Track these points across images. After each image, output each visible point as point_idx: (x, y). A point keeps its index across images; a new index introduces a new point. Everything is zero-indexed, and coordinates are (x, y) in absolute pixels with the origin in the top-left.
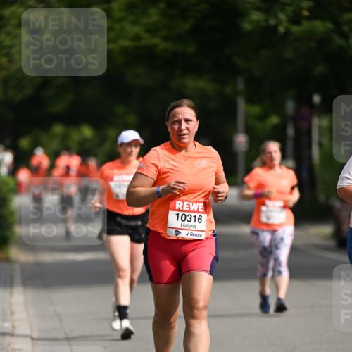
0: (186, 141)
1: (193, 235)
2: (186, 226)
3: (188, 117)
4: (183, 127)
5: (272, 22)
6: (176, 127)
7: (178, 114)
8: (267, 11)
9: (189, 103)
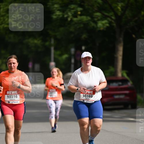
0: (13, 70)
1: (14, 102)
2: (11, 100)
3: (14, 62)
4: (12, 66)
5: (66, 16)
6: (10, 65)
7: (11, 61)
8: (63, 12)
9: (15, 57)
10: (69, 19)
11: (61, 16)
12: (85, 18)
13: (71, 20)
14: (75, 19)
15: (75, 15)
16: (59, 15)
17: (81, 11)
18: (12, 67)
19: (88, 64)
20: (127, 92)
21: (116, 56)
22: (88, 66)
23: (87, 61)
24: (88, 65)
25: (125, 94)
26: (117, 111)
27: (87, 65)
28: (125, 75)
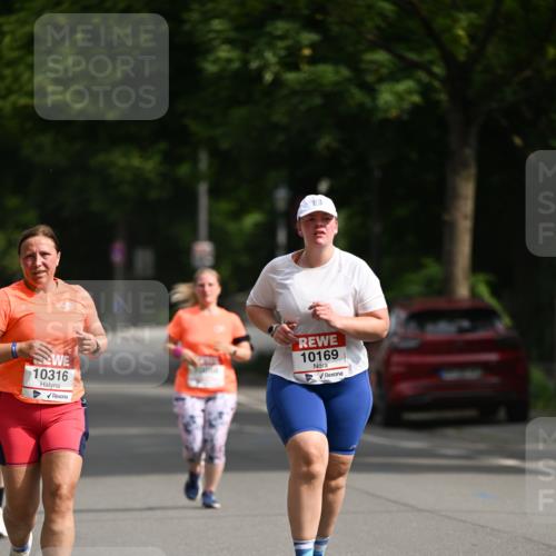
2: (47, 385)
3: (44, 249)
4: (39, 263)
7: (32, 245)
9: (47, 232)
10: (268, 77)
11: (236, 65)
12: (328, 73)
13: (277, 82)
14: (291, 76)
15: (291, 61)
16: (229, 61)
17: (312, 46)
18: (36, 267)
19: (320, 240)
20: (493, 357)
21: (446, 217)
22: (321, 247)
23: (317, 227)
24: (320, 244)
25: (485, 366)
26: (451, 432)
27: (317, 243)
28: (484, 291)
